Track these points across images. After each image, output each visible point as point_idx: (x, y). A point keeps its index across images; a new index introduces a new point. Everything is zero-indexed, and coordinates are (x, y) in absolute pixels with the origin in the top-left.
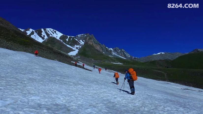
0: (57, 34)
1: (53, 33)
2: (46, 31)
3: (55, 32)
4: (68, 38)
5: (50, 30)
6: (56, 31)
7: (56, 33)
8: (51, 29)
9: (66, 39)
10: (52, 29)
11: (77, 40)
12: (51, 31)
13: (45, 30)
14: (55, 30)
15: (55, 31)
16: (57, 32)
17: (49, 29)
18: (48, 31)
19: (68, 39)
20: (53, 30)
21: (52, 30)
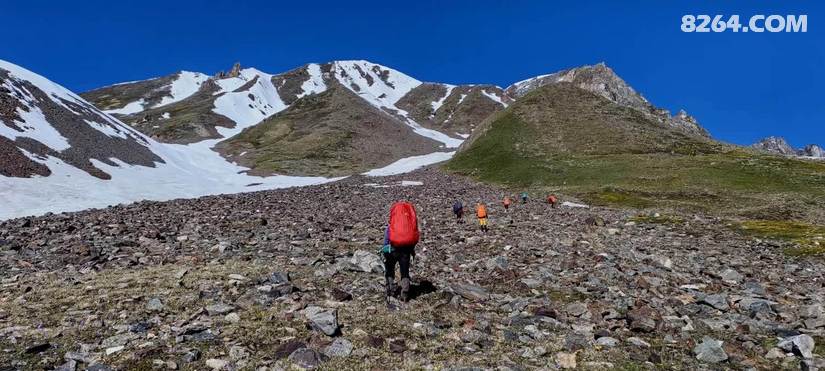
0: (390, 85)
1: (370, 81)
2: (332, 75)
3: (384, 76)
4: (448, 94)
5: (358, 68)
6: (390, 70)
7: (389, 80)
8: (361, 63)
9: (434, 103)
10: (371, 65)
11: (498, 99)
12: (362, 74)
13: (325, 68)
14: (383, 68)
15: (387, 72)
16: (395, 75)
17: (354, 61)
18: (344, 74)
19: (442, 99)
20: (374, 70)
21: (367, 66)
